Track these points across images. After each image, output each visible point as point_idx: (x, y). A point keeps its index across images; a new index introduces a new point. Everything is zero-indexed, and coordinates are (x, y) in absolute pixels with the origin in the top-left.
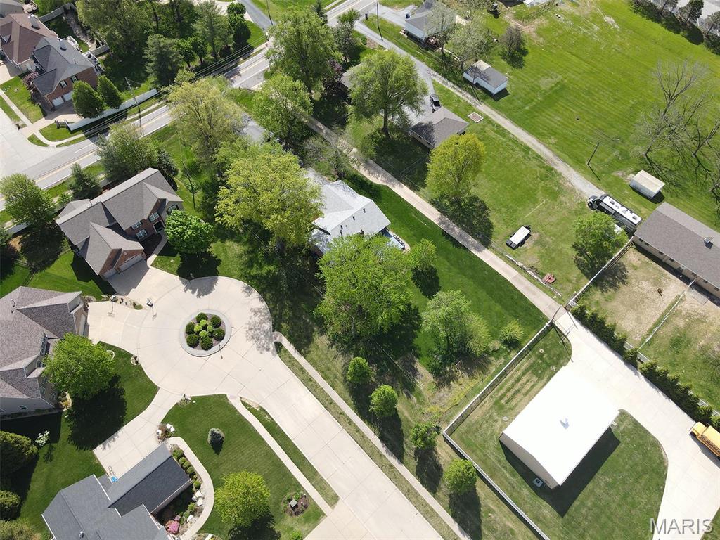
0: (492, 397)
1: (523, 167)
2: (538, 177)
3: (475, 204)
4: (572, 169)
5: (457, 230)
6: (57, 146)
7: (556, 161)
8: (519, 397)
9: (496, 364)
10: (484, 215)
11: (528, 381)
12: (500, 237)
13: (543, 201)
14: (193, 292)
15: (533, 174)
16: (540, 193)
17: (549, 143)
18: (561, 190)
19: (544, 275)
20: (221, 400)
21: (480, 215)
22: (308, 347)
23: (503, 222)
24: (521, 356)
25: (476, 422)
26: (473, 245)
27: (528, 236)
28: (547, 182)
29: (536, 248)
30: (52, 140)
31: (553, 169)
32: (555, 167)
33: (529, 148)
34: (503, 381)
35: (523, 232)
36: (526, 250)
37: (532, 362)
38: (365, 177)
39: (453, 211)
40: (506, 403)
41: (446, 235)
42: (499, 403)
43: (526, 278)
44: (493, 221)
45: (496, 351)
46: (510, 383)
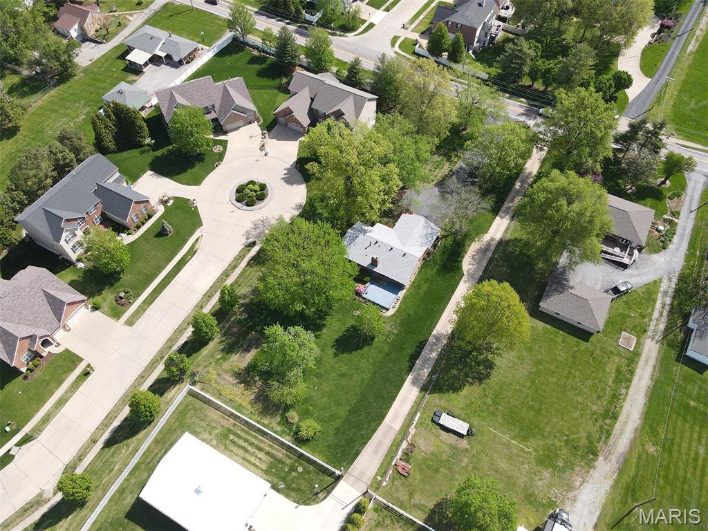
1: (576, 414)
2: (568, 436)
3: (481, 367)
4: (610, 482)
5: (434, 355)
7: (614, 458)
8: (241, 452)
9: (271, 425)
10: (470, 380)
13: (530, 448)
14: (285, 174)
15: (569, 429)
16: (542, 443)
18: (563, 470)
21: (467, 376)
24: (289, 448)
26: (419, 374)
27: (461, 436)
28: (565, 451)
29: (446, 448)
31: (595, 454)
32: (601, 458)
33: (615, 418)
34: (254, 433)
35: (462, 427)
36: (438, 436)
37: (283, 460)
38: (466, 253)
39: (460, 347)
40: (231, 441)
41: (421, 346)
42: (230, 433)
43: (394, 440)
44: (465, 391)
45: (287, 420)
46: (253, 441)
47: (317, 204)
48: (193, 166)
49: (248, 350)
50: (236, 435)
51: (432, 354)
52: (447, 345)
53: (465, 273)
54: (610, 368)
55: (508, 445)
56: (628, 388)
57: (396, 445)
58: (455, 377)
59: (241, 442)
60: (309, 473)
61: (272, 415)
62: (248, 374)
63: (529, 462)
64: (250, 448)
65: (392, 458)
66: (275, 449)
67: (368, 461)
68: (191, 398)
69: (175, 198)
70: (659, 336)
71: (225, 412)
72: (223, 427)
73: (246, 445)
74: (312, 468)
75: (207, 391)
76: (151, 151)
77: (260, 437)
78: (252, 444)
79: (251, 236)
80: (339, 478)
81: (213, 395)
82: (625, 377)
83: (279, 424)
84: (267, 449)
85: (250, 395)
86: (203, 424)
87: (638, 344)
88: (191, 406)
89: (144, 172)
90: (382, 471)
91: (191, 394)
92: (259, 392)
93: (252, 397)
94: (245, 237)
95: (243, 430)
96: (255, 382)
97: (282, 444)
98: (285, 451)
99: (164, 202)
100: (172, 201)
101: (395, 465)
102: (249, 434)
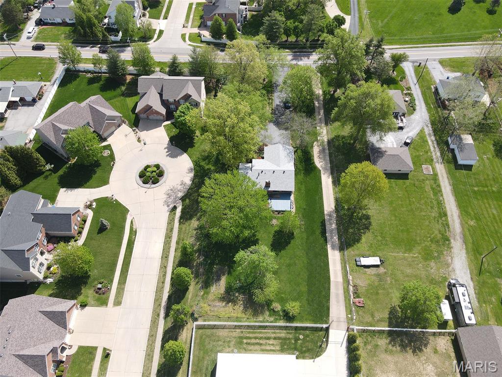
0: (242, 332)
1: (427, 223)
2: (430, 237)
3: (364, 221)
4: (464, 251)
5: (334, 226)
6: (189, 45)
7: (458, 237)
8: (257, 347)
9: (266, 319)
10: (362, 231)
11: (273, 345)
12: (357, 252)
13: (415, 254)
14: (167, 152)
15: (428, 233)
16: (420, 248)
17: (467, 223)
18: (438, 257)
19: (358, 297)
20: (125, 211)
21: (359, 230)
22: (186, 221)
23: (369, 245)
24: (286, 328)
25: (219, 336)
26: (332, 242)
27: (377, 266)
28: (434, 246)
29: (373, 278)
30: (190, 40)
31: (449, 240)
32: (452, 241)
33: (445, 215)
34: (259, 331)
35: (375, 261)
36: (365, 273)
37: (288, 337)
38: (314, 157)
39: (344, 214)
40: (246, 343)
41: (323, 224)
42: (242, 339)
43: (344, 289)
44: (364, 239)
45: (274, 311)
46: (261, 335)
47: (203, 163)
48: (95, 172)
49: (219, 279)
50: (247, 338)
51: (332, 226)
52: (337, 216)
53: (321, 169)
54: (428, 188)
55: (405, 259)
56: (442, 195)
57: (346, 291)
58: (353, 233)
59: (253, 341)
60: (308, 336)
61: (262, 313)
62: (229, 294)
63: (421, 262)
64: (262, 342)
65: (349, 300)
66: (278, 333)
67: (337, 309)
69: (95, 200)
70: (440, 160)
71: (230, 327)
72: (235, 337)
73: (257, 341)
74: (308, 332)
75: (209, 320)
76: (53, 174)
77: (263, 331)
78: (261, 338)
79: (169, 203)
80: (327, 329)
81: (215, 321)
82: (437, 190)
83: (270, 316)
84: (273, 335)
85: (239, 307)
86: (220, 343)
87: (433, 169)
88: (204, 336)
89: (58, 191)
90: (349, 311)
91: (199, 328)
92: (244, 303)
93: (242, 308)
94: (166, 206)
95: (249, 333)
96: (237, 297)
97: (280, 328)
98: (285, 331)
99: (89, 206)
100: (94, 204)
101: (353, 303)
102: (255, 333)
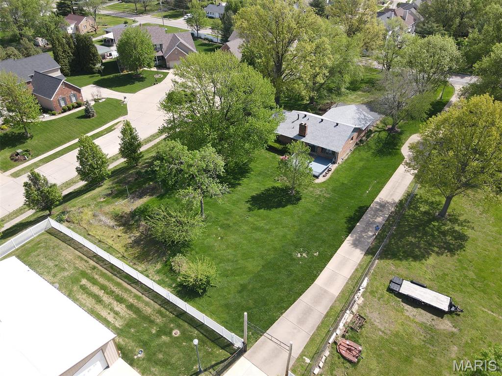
0: (94, 268)
3: (449, 238)
5: (380, 220)
11: (117, 313)
12: (402, 270)
19: (355, 339)
20: (123, 113)
21: (430, 245)
23: (439, 273)
25: (59, 255)
34: (119, 280)
38: (403, 144)
41: (361, 211)
42: (84, 277)
43: (331, 308)
48: (132, 84)
49: (140, 197)
50: (92, 279)
51: (376, 219)
53: (406, 157)
59: (95, 290)
60: (189, 339)
61: (152, 261)
62: (133, 217)
64: (106, 298)
66: (143, 301)
67: (291, 331)
68: (48, 236)
69: (108, 98)
71: (86, 252)
72: (77, 268)
73: (101, 293)
74: (195, 333)
76: (100, 76)
77: (125, 285)
78: (111, 293)
80: (238, 353)
85: (128, 238)
86: (51, 264)
88: (43, 244)
89: (87, 85)
90: (313, 351)
92: (140, 236)
93: (130, 241)
95: (103, 275)
96: (139, 226)
98: (157, 306)
99: (96, 100)
100: (104, 100)
101: (335, 343)
102: (109, 279)
